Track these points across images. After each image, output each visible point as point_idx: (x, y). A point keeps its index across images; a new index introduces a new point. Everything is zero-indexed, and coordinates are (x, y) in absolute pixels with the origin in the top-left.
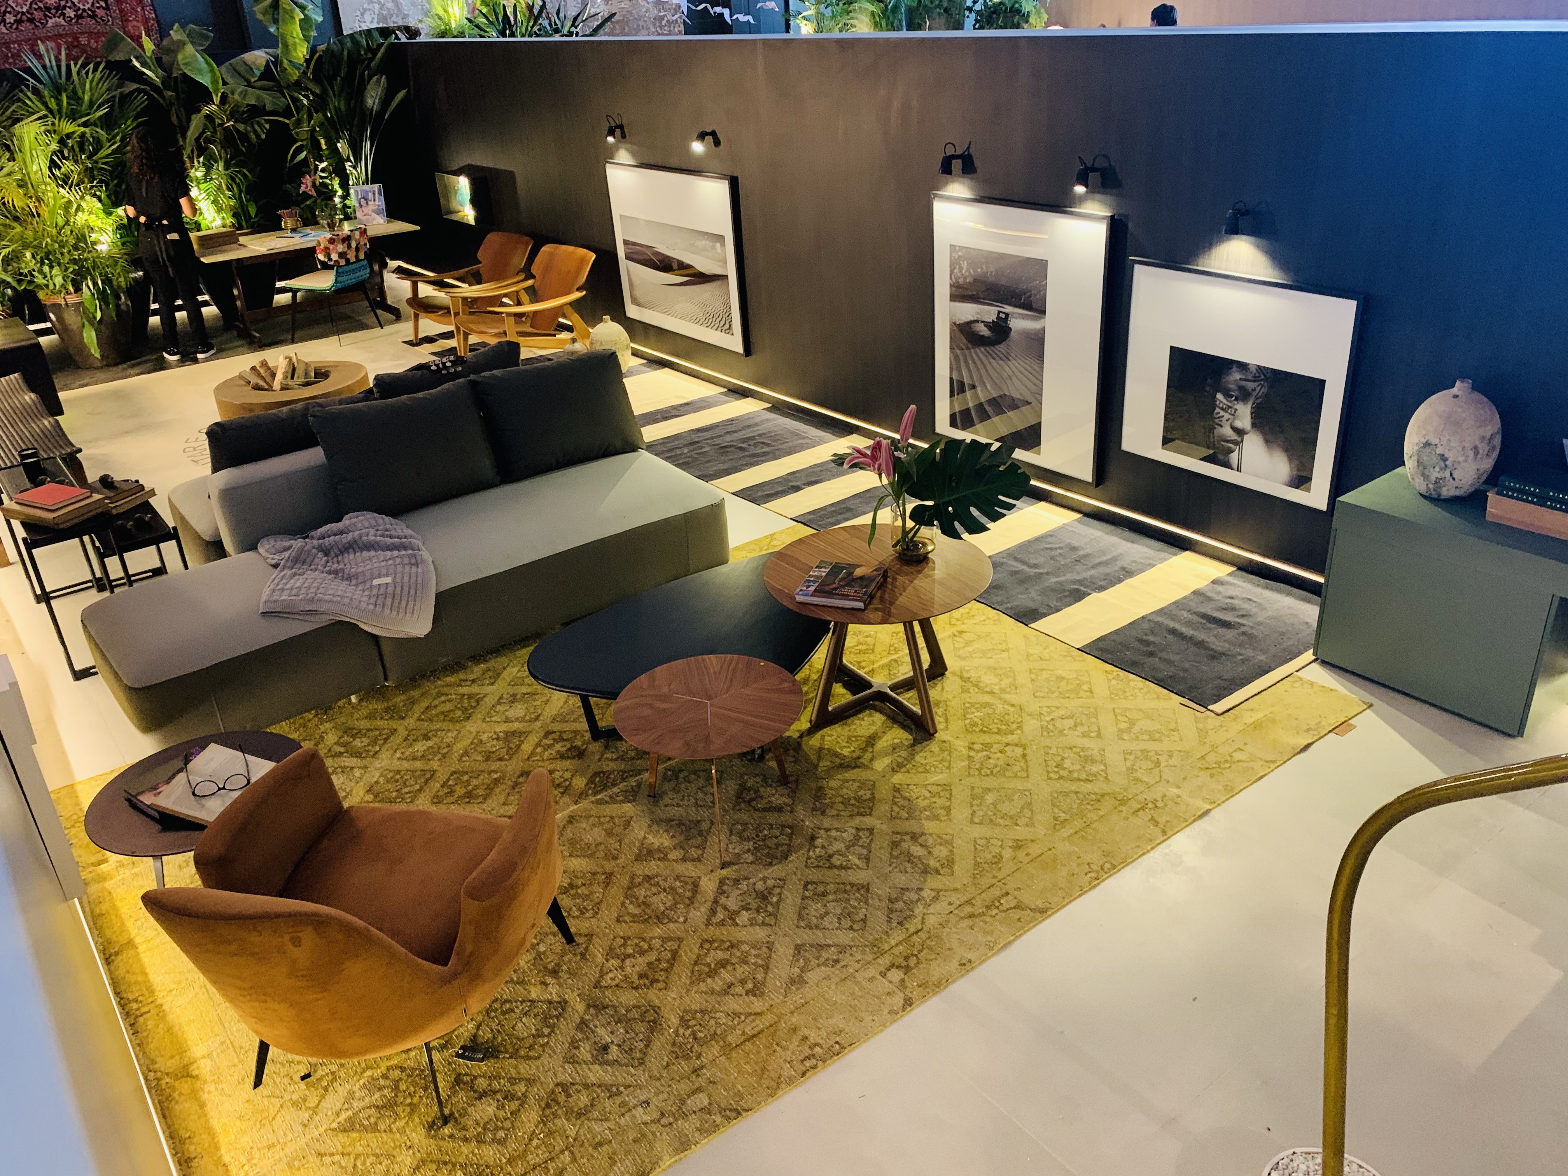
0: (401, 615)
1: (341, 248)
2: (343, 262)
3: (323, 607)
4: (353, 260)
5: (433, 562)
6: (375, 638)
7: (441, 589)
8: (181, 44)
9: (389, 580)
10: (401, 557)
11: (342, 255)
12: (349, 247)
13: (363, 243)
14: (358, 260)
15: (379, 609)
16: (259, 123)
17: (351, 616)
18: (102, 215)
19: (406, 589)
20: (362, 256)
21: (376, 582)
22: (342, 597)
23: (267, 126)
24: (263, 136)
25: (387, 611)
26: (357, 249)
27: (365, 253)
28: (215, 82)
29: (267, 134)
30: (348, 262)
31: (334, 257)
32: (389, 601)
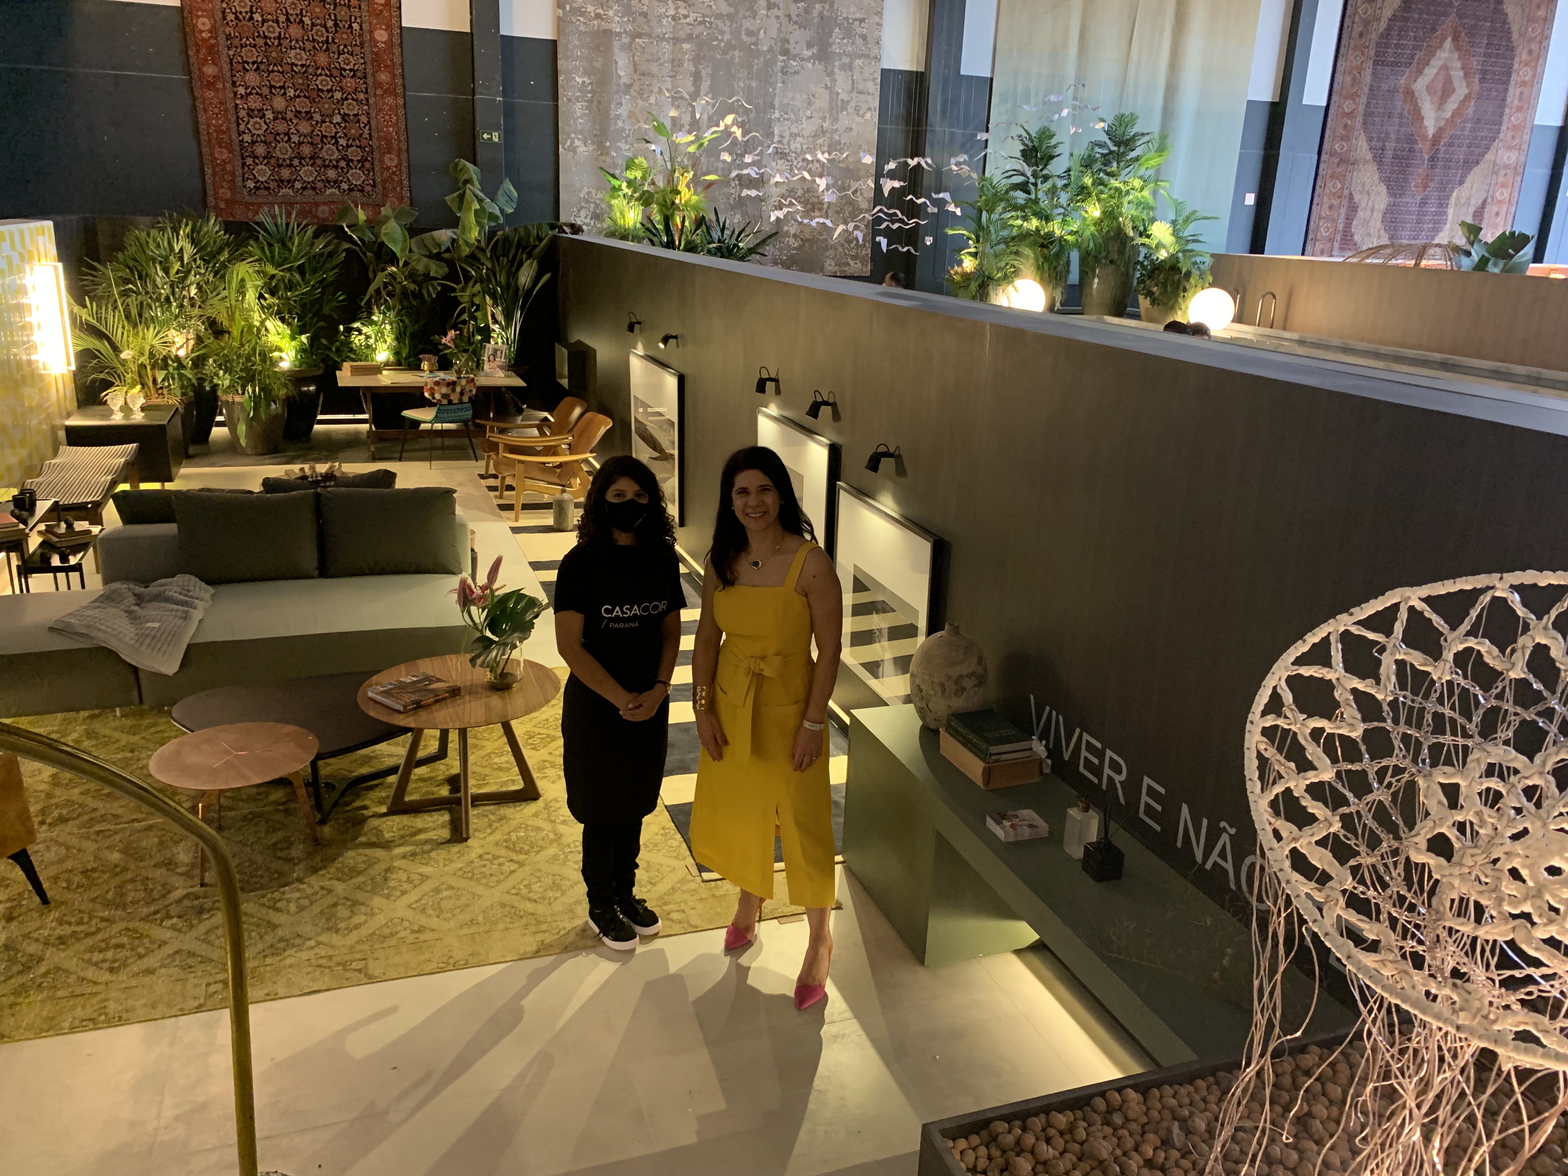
0: (154, 653)
1: (444, 390)
2: (445, 402)
3: (94, 633)
4: (456, 401)
5: (200, 621)
6: (135, 670)
7: (195, 641)
8: (387, 218)
9: (157, 625)
10: (177, 610)
11: (444, 396)
12: (454, 390)
13: (468, 389)
14: (461, 402)
15: (138, 644)
16: (433, 285)
17: (113, 644)
18: (287, 339)
19: (165, 636)
20: (466, 399)
21: (149, 625)
22: (114, 629)
23: (439, 288)
24: (434, 296)
25: (143, 648)
26: (462, 393)
27: (470, 398)
28: (403, 250)
29: (437, 295)
30: (450, 402)
31: (438, 396)
32: (148, 641)
